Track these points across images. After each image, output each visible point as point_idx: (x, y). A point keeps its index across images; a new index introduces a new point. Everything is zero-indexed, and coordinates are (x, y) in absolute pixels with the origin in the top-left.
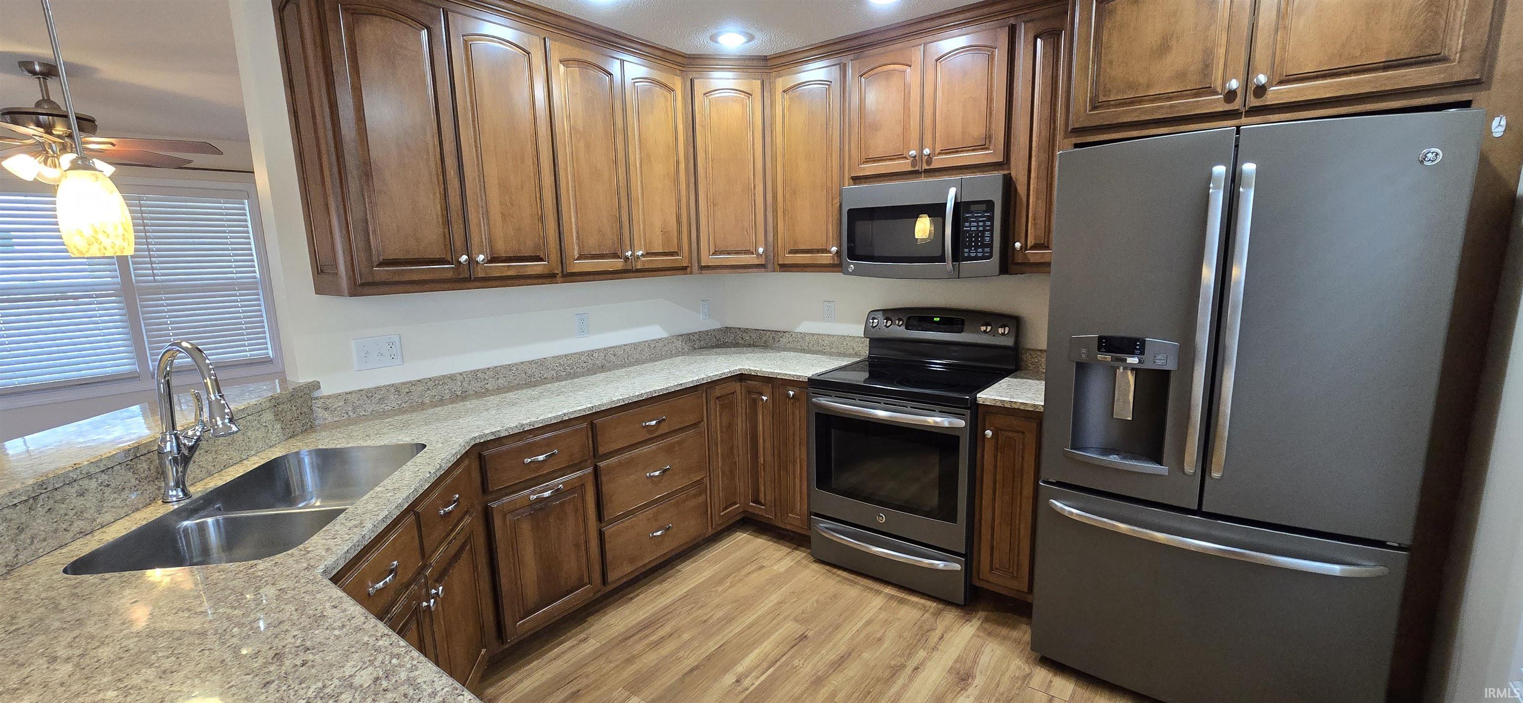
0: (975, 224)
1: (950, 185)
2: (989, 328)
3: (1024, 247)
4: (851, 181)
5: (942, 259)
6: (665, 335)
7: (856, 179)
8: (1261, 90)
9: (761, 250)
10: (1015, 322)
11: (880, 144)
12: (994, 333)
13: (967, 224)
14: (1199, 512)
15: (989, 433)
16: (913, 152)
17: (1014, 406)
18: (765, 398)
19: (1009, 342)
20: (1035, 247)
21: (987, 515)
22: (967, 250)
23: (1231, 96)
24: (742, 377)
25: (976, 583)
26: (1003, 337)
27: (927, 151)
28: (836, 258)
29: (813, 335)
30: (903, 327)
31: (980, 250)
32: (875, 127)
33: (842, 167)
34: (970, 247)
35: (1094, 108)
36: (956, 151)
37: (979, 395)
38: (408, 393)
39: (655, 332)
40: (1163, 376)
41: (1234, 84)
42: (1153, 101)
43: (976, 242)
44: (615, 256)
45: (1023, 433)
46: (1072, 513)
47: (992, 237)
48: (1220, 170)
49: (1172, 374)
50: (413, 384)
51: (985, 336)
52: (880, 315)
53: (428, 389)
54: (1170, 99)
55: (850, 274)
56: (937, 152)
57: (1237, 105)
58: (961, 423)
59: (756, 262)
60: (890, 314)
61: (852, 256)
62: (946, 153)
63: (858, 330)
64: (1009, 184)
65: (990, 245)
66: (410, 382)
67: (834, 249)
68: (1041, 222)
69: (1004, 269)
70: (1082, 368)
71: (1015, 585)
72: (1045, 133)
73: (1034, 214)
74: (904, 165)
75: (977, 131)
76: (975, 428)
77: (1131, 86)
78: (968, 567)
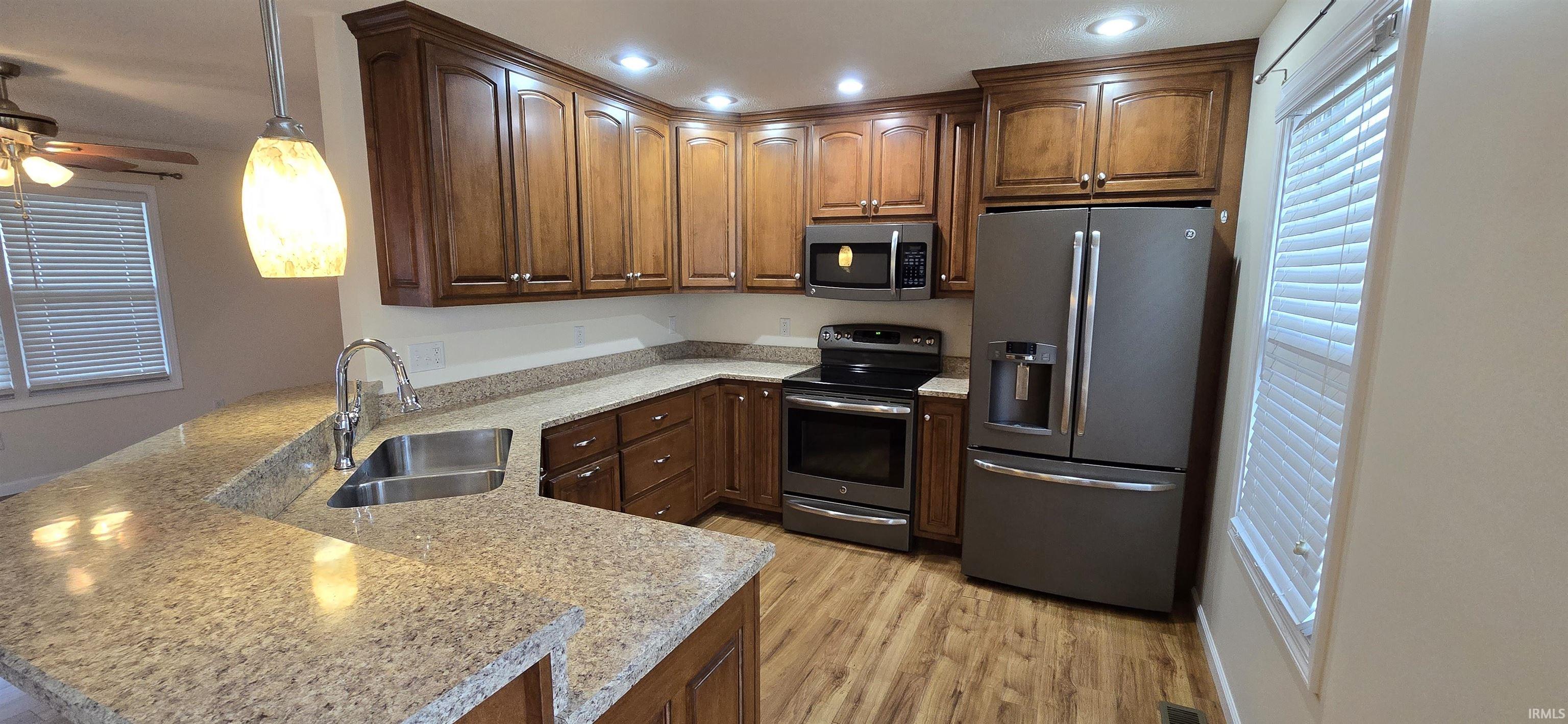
0: (913, 260)
1: (894, 228)
2: (919, 340)
3: (948, 278)
4: (812, 221)
5: (887, 285)
6: (640, 346)
7: (816, 220)
8: (1102, 183)
9: (733, 274)
10: (937, 335)
11: (837, 193)
12: (923, 344)
13: (907, 260)
14: (1070, 459)
15: (927, 417)
16: (864, 202)
17: (946, 396)
18: (742, 398)
19: (934, 351)
20: (956, 279)
21: (925, 480)
22: (906, 280)
23: (1084, 184)
24: (720, 382)
25: (916, 534)
26: (929, 346)
27: (875, 202)
28: (799, 283)
29: (771, 347)
30: (851, 340)
31: (916, 280)
32: (832, 180)
33: (804, 209)
34: (908, 277)
35: (999, 184)
36: (897, 203)
37: (919, 389)
38: (449, 393)
39: (634, 344)
40: (1048, 368)
41: (1086, 177)
42: (1037, 183)
43: (913, 273)
44: (620, 276)
45: (952, 416)
46: (988, 467)
47: (925, 270)
48: (1079, 234)
49: (1053, 368)
50: (454, 385)
51: (916, 346)
52: (831, 330)
53: (465, 390)
54: (1048, 183)
55: (812, 296)
56: (882, 204)
57: (1088, 190)
58: (908, 410)
59: (729, 284)
60: (840, 329)
61: (814, 281)
62: (889, 205)
63: (813, 343)
64: (937, 231)
65: (924, 276)
66: (451, 384)
67: (798, 275)
68: (960, 260)
69: (933, 296)
70: (996, 365)
71: (945, 531)
72: (962, 196)
73: (955, 254)
74: (857, 212)
75: (913, 190)
76: (917, 414)
77: (1024, 172)
78: (911, 522)
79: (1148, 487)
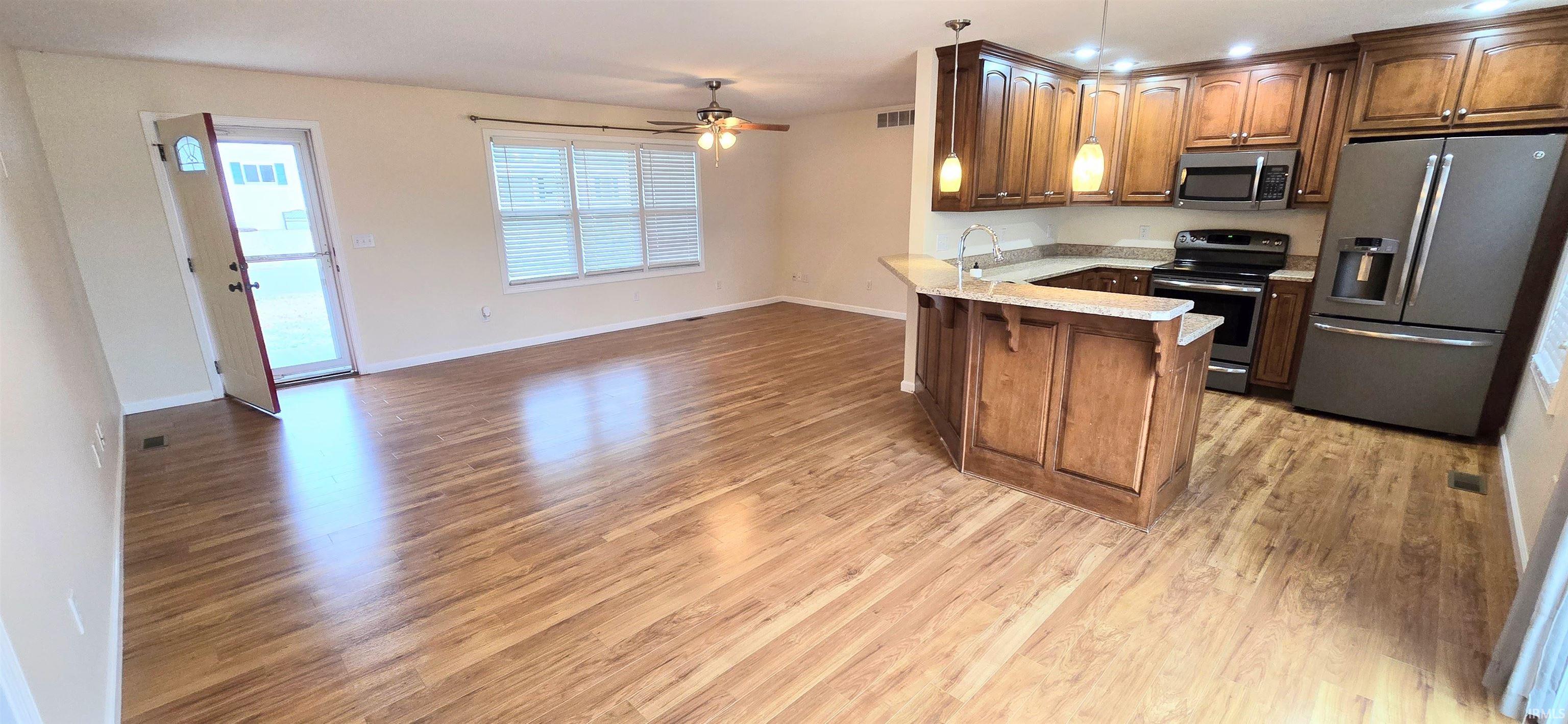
0: (1274, 179)
1: (1258, 156)
2: (1268, 242)
3: (1304, 193)
4: (1186, 151)
5: (1249, 198)
7: (1188, 149)
8: (1462, 116)
9: (1111, 192)
10: (1285, 239)
11: (1210, 128)
12: (1271, 245)
13: (1269, 179)
14: (1400, 323)
15: (1275, 295)
16: (1235, 135)
17: (1293, 280)
18: (1115, 281)
19: (1282, 250)
20: (1312, 193)
21: (1266, 341)
22: (1266, 194)
23: (1445, 118)
24: (1097, 270)
25: (1252, 382)
26: (1277, 247)
27: (1245, 135)
28: (1167, 197)
29: (1130, 248)
30: (1206, 242)
31: (1275, 194)
32: (1208, 118)
33: (1180, 141)
34: (1268, 193)
35: (1365, 120)
36: (1265, 135)
37: (1270, 275)
40: (1389, 257)
41: (1448, 113)
42: (1400, 118)
43: (1273, 189)
44: (1042, 194)
45: (1297, 294)
46: (1326, 328)
47: (1284, 188)
48: (1434, 158)
49: (1395, 255)
51: (1264, 246)
52: (1188, 236)
54: (1411, 118)
55: (1180, 207)
56: (1251, 135)
57: (1448, 123)
58: (1259, 290)
59: (1108, 199)
60: (1195, 234)
61: (1182, 196)
62: (1257, 137)
63: (1170, 245)
64: (1299, 157)
65: (1282, 192)
67: (1168, 192)
68: (1317, 178)
69: (1289, 206)
70: (1344, 255)
71: (1278, 379)
72: (1327, 128)
73: (1313, 173)
74: (1227, 142)
75: (1281, 124)
76: (1266, 293)
77: (1388, 110)
78: (1249, 372)
79: (1469, 343)
